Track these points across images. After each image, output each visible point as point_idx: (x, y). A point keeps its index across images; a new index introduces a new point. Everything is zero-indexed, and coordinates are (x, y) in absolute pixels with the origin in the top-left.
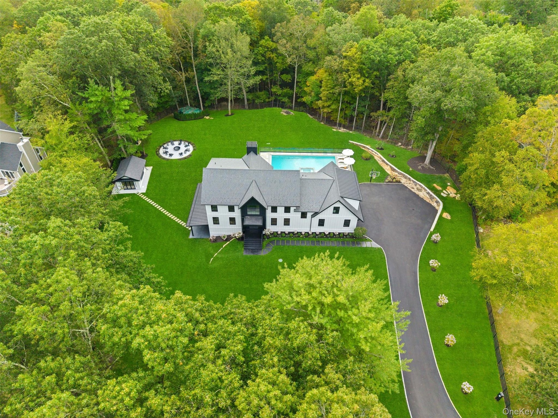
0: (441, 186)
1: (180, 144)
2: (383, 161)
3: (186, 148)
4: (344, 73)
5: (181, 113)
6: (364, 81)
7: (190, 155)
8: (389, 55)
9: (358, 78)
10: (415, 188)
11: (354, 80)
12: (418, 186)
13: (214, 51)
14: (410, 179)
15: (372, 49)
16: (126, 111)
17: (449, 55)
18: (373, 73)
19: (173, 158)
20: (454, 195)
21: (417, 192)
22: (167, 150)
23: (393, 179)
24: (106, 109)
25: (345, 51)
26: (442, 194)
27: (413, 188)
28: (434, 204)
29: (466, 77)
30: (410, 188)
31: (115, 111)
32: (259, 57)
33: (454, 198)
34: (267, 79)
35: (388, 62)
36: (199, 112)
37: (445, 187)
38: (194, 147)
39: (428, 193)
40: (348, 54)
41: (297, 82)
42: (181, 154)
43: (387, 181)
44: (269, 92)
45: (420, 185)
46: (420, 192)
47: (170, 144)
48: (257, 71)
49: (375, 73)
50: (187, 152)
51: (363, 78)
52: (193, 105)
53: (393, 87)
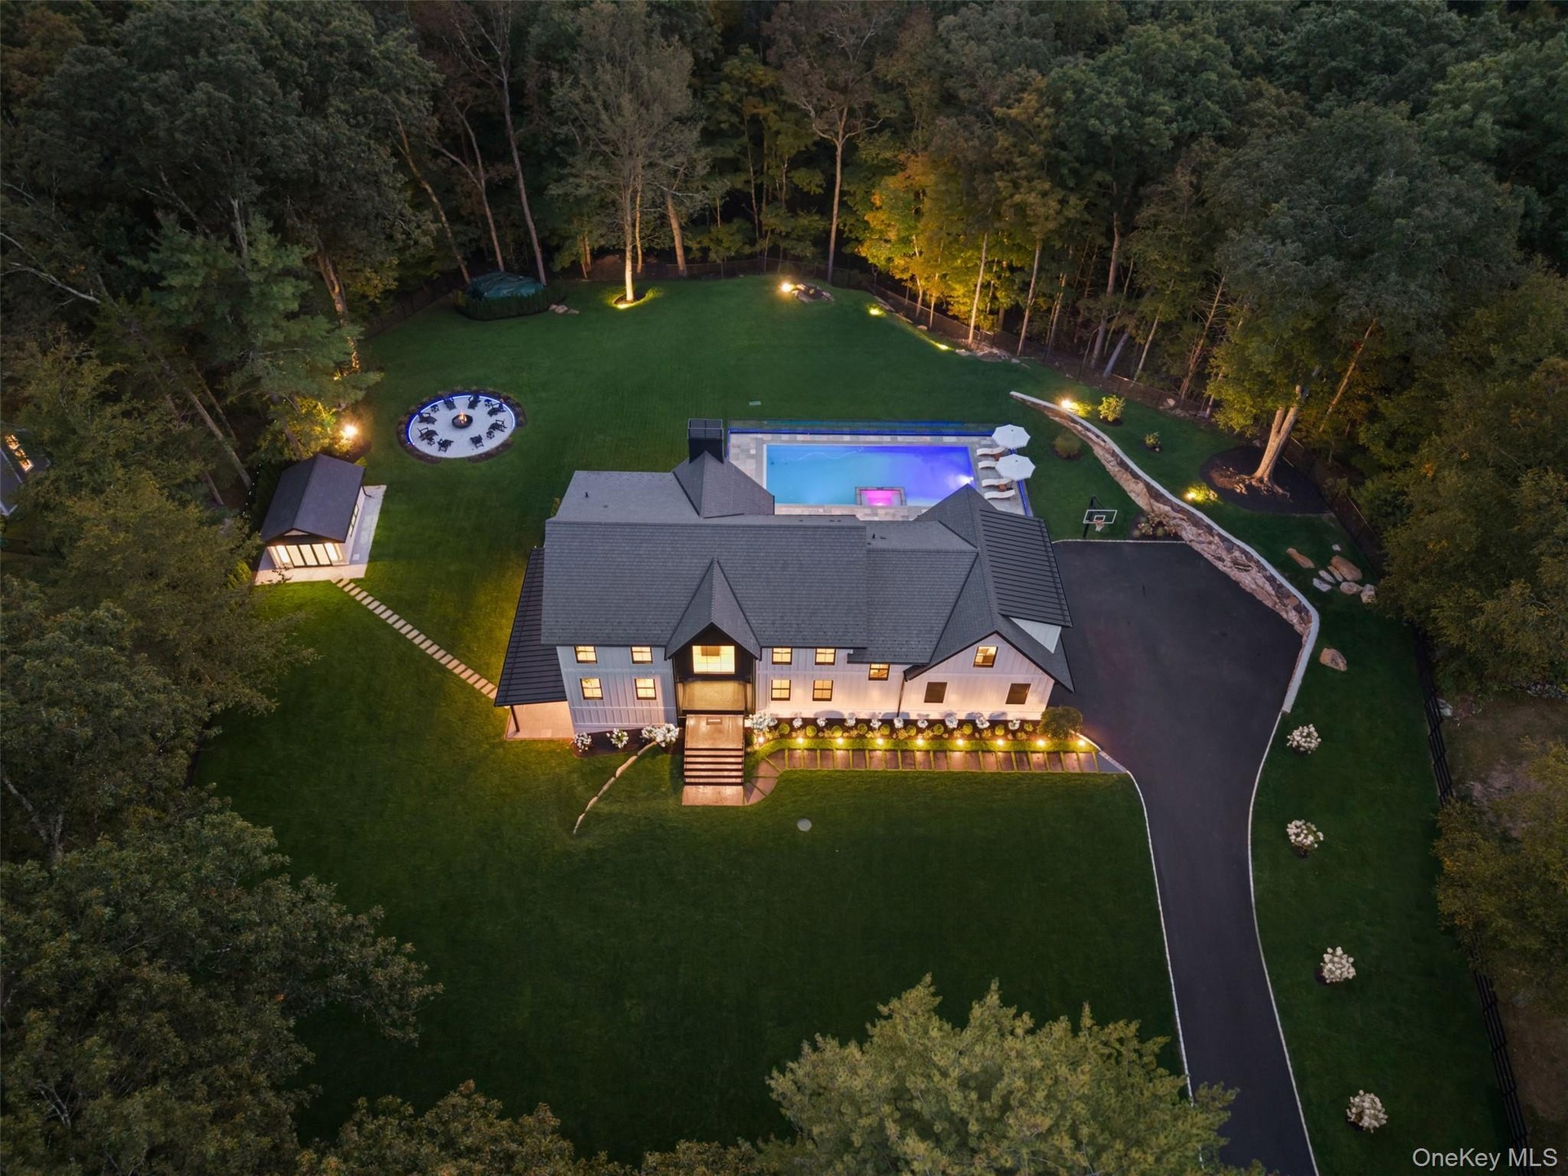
0: (1311, 557)
1: (472, 405)
2: (1122, 464)
3: (493, 420)
4: (997, 174)
5: (477, 294)
6: (1063, 202)
7: (505, 445)
8: (1149, 120)
9: (1044, 194)
10: (1227, 558)
11: (1032, 198)
12: (1237, 554)
13: (578, 99)
14: (1210, 530)
15: (1091, 99)
16: (291, 316)
17: (1358, 131)
18: (1090, 175)
19: (451, 453)
20: (1355, 588)
21: (1235, 574)
22: (431, 427)
23: (1155, 529)
24: (222, 309)
25: (1001, 103)
26: (1316, 582)
27: (1220, 559)
28: (1292, 617)
29: (1427, 213)
30: (1210, 558)
31: (252, 318)
32: (723, 115)
33: (1357, 596)
34: (748, 182)
35: (1144, 141)
36: (532, 291)
37: (1323, 560)
38: (517, 416)
39: (1271, 579)
40: (1013, 112)
41: (842, 193)
42: (477, 441)
43: (1136, 533)
44: (753, 222)
45: (1244, 552)
46: (1243, 574)
47: (440, 403)
48: (715, 160)
49: (1100, 176)
50: (497, 433)
51: (1060, 193)
52: (516, 267)
53: (1156, 224)
